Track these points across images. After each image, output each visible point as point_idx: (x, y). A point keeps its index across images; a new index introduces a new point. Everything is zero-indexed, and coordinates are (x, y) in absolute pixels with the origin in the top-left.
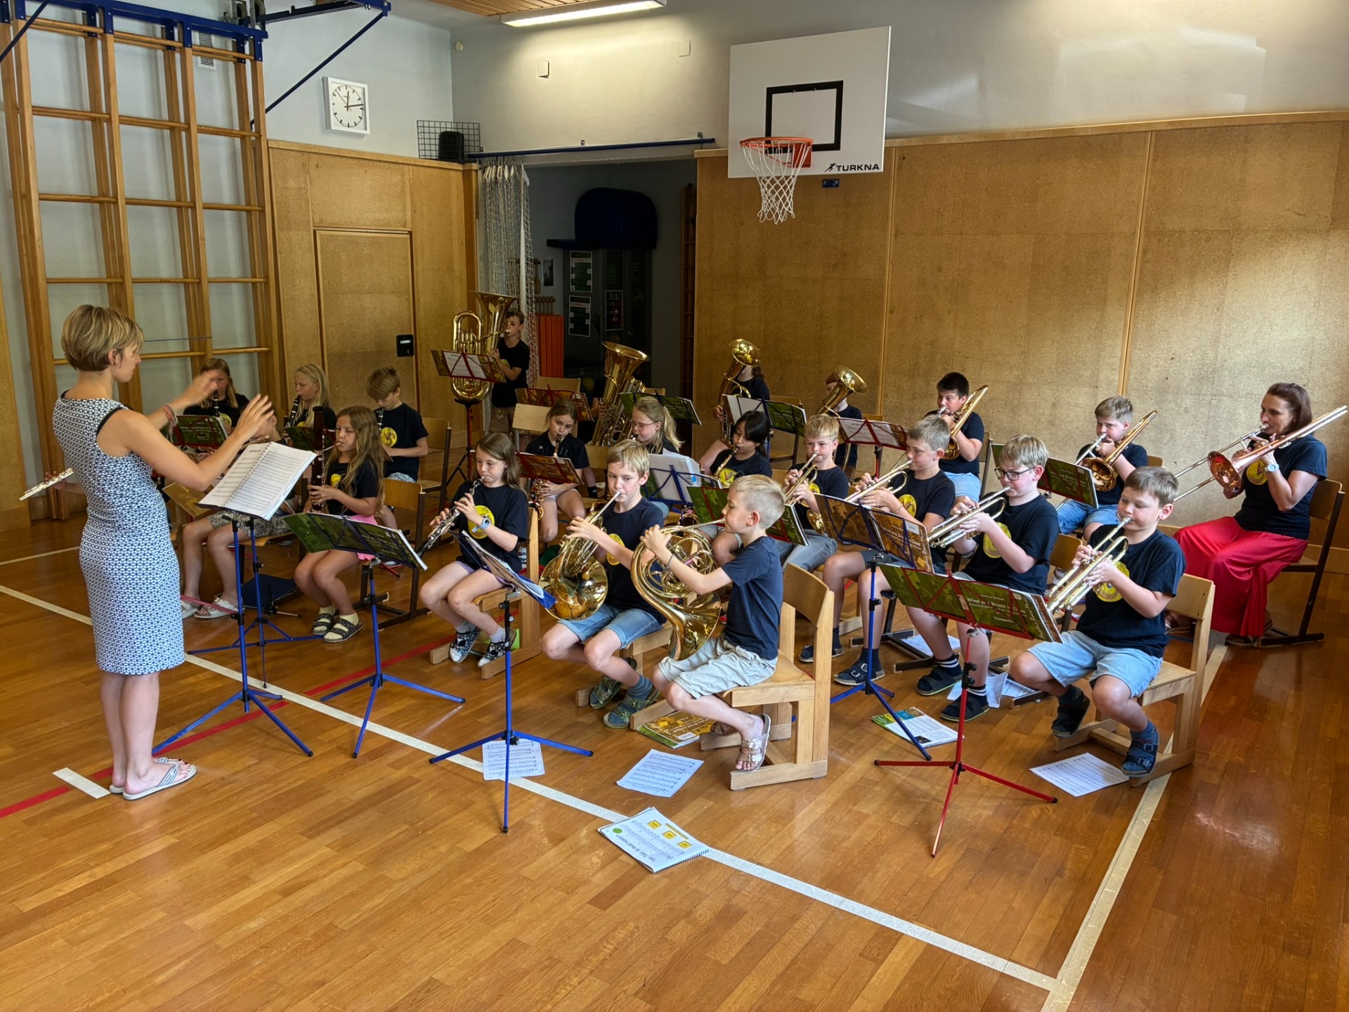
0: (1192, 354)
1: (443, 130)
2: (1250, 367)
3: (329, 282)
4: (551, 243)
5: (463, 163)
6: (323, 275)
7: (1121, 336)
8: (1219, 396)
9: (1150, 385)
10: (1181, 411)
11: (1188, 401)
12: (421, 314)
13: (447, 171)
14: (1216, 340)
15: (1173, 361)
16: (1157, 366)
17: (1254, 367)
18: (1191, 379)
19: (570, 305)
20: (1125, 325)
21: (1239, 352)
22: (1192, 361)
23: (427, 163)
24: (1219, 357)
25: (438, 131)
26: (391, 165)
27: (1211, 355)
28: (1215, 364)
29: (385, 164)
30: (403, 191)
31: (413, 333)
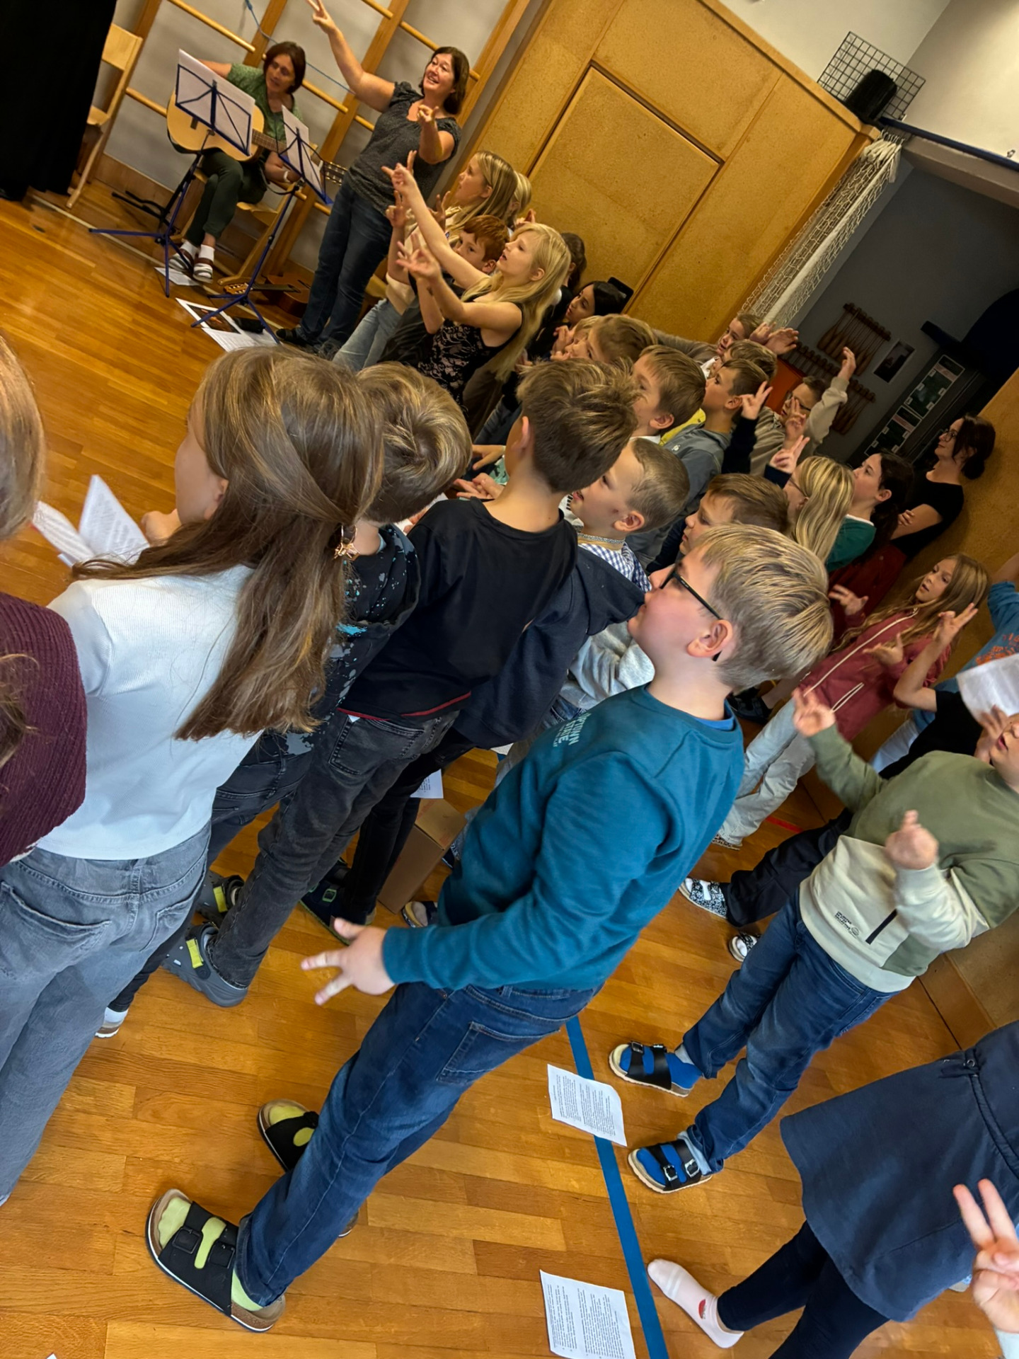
1: (880, 68)
3: (565, 145)
4: (929, 329)
5: (865, 120)
6: (563, 130)
12: (663, 274)
13: (835, 119)
19: (893, 418)
23: (822, 95)
25: (873, 65)
26: (758, 55)
29: (749, 47)
30: (750, 101)
31: (635, 290)
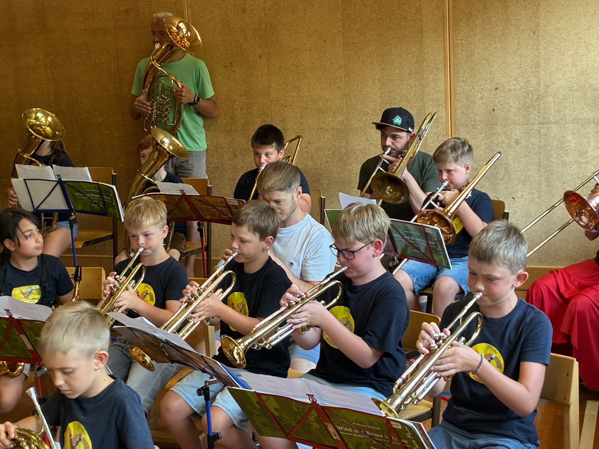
0: (515, 83)
2: (572, 90)
7: (442, 69)
8: (547, 124)
9: (477, 118)
10: (513, 144)
11: (517, 132)
14: (537, 65)
15: (497, 91)
16: (482, 98)
17: (577, 90)
18: (517, 109)
20: (445, 56)
21: (560, 76)
22: (515, 90)
24: (542, 83)
27: (534, 82)
28: (539, 91)
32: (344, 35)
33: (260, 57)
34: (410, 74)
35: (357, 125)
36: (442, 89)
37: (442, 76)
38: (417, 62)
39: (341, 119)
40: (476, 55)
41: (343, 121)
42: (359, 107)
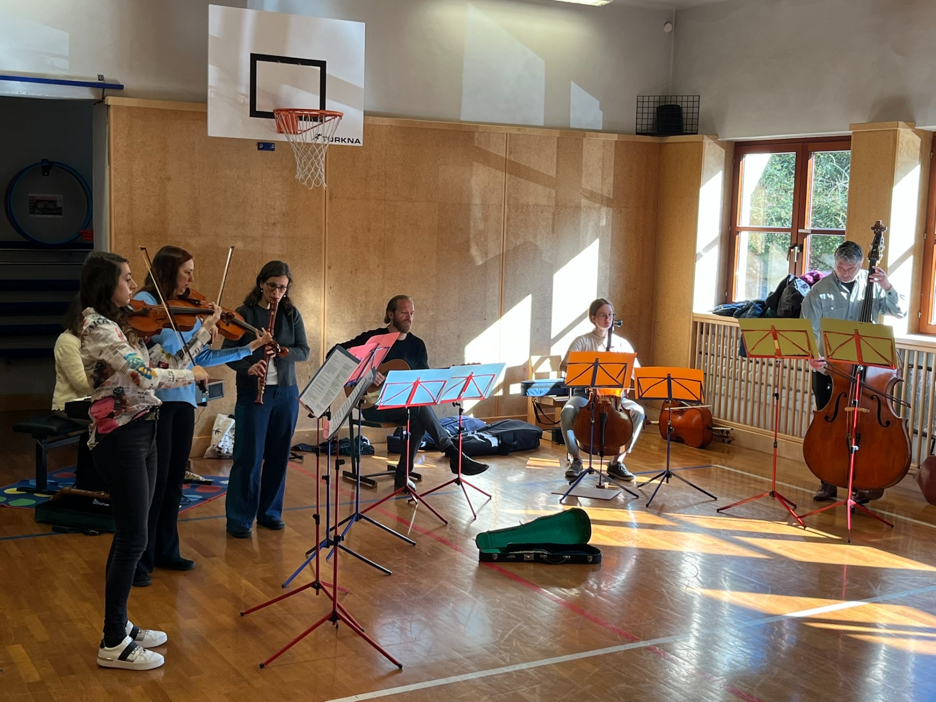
0: (538, 291)
11: (538, 323)
18: (539, 308)
20: (500, 272)
22: (539, 296)
27: (549, 290)
32: (437, 253)
33: (378, 266)
34: (478, 283)
35: (442, 319)
36: (497, 295)
37: (497, 285)
38: (483, 275)
39: (431, 314)
40: (518, 272)
41: (433, 315)
42: (445, 306)
